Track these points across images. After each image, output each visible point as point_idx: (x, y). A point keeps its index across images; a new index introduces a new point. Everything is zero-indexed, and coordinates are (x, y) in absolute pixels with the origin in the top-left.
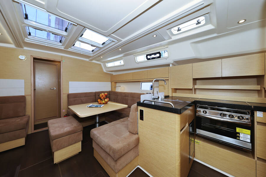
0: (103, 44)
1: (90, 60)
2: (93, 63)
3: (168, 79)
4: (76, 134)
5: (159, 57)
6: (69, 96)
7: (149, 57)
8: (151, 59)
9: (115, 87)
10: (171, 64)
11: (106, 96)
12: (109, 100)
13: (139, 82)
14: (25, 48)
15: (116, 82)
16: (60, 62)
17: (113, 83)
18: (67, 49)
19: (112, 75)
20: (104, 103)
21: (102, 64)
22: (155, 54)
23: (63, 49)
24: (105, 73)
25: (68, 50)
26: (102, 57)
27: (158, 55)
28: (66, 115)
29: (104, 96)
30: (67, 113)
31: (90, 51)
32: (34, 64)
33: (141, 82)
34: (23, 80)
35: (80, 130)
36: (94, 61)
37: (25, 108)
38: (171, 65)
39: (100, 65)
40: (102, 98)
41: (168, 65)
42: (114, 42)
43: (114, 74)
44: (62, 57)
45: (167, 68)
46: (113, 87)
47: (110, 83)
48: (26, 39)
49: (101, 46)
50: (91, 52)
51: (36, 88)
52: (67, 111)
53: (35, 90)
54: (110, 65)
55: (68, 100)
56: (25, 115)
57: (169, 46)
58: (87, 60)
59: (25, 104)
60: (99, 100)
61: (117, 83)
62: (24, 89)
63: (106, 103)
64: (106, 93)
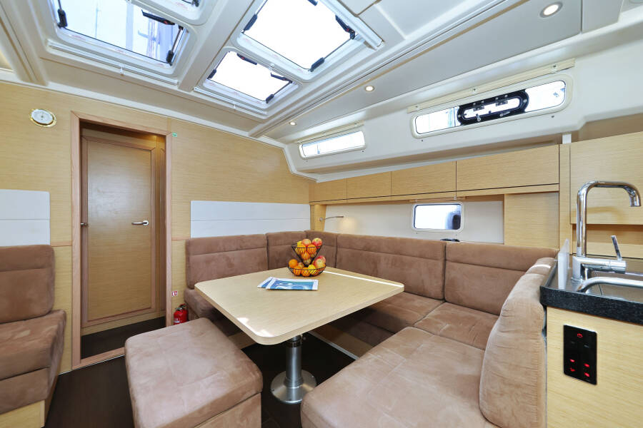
0: (315, 66)
1: (251, 136)
2: (262, 144)
3: (555, 188)
4: (239, 410)
5: (520, 110)
6: (191, 247)
7: (470, 114)
8: (479, 119)
9: (323, 220)
10: (568, 133)
11: (318, 248)
12: (326, 265)
13: (409, 202)
14: (53, 86)
15: (326, 205)
16: (163, 137)
17: (317, 207)
18: (189, 91)
19: (312, 182)
20: (313, 272)
21: (286, 148)
22: (501, 99)
23: (176, 88)
24: (294, 175)
25: (192, 93)
26: (293, 124)
27: (514, 103)
28: (181, 306)
29: (313, 249)
30: (185, 301)
31: (259, 101)
32: (84, 146)
33: (413, 203)
34: (47, 194)
35: (254, 392)
36: (264, 139)
37: (50, 286)
38: (567, 139)
39: (281, 150)
40: (305, 256)
41: (555, 139)
42: (370, 47)
43: (320, 179)
44: (170, 120)
45: (554, 148)
46: (317, 219)
47: (307, 207)
48: (51, 41)
49: (307, 76)
50: (264, 105)
51: (89, 222)
52: (185, 294)
53: (84, 227)
54: (309, 151)
55: (188, 259)
56: (50, 312)
57: (578, 63)
58: (246, 134)
59: (52, 275)
60: (292, 262)
61: (328, 208)
62: (48, 222)
63: (319, 273)
64: (317, 240)
